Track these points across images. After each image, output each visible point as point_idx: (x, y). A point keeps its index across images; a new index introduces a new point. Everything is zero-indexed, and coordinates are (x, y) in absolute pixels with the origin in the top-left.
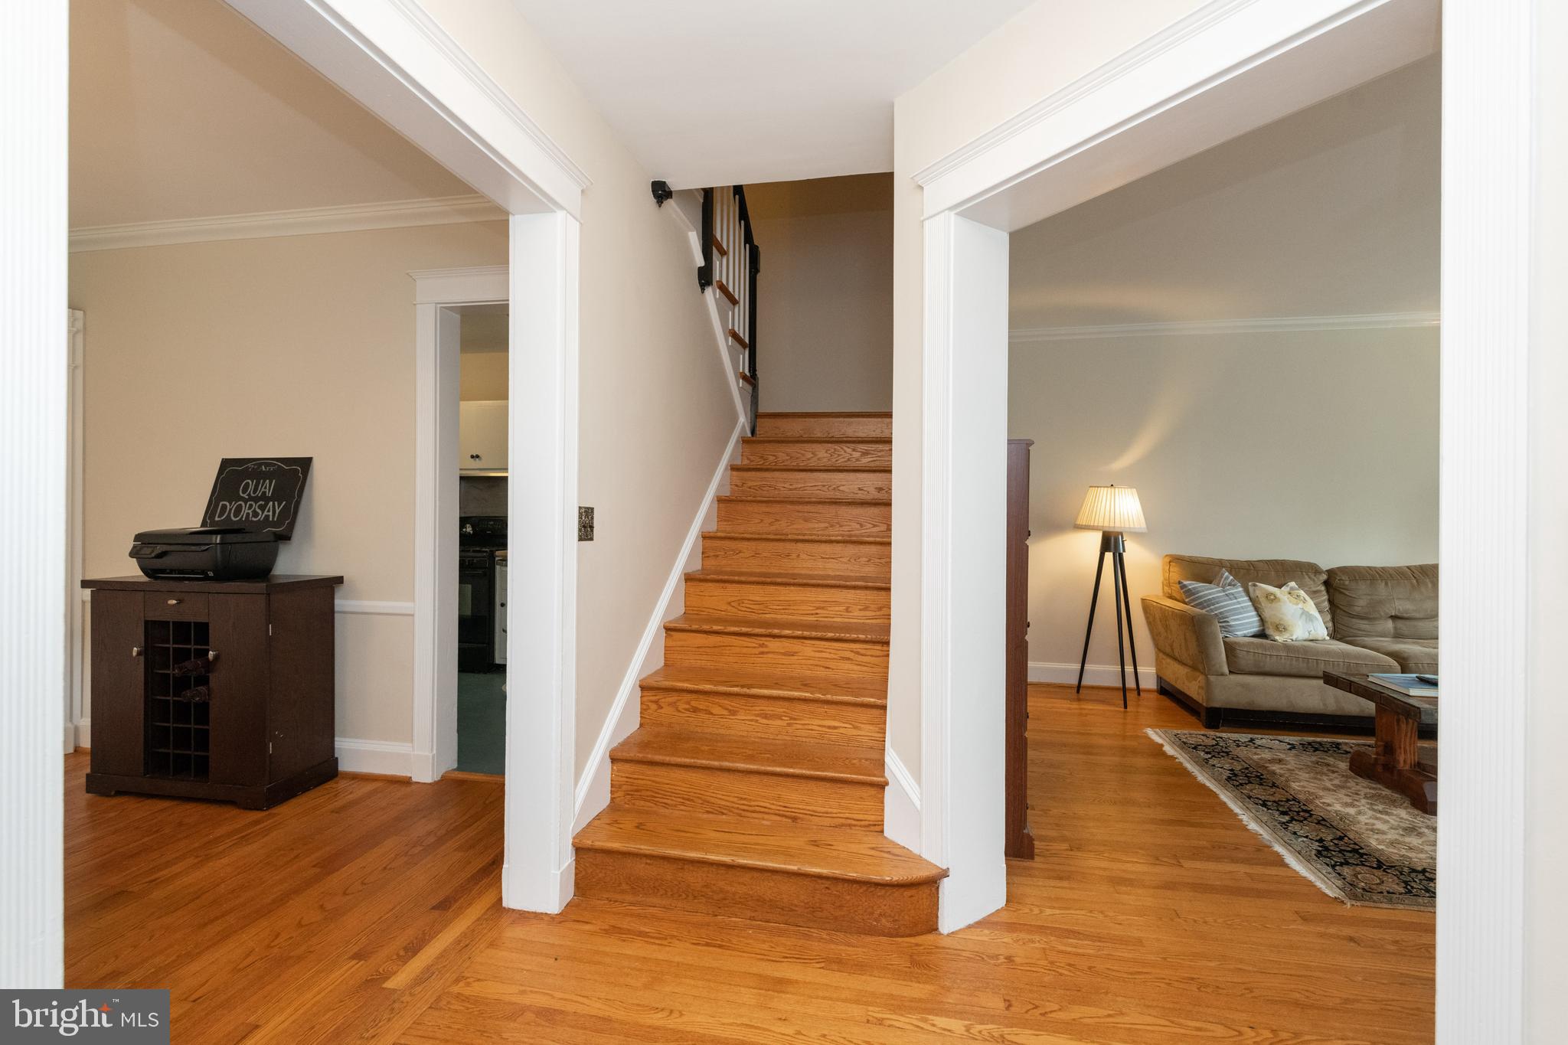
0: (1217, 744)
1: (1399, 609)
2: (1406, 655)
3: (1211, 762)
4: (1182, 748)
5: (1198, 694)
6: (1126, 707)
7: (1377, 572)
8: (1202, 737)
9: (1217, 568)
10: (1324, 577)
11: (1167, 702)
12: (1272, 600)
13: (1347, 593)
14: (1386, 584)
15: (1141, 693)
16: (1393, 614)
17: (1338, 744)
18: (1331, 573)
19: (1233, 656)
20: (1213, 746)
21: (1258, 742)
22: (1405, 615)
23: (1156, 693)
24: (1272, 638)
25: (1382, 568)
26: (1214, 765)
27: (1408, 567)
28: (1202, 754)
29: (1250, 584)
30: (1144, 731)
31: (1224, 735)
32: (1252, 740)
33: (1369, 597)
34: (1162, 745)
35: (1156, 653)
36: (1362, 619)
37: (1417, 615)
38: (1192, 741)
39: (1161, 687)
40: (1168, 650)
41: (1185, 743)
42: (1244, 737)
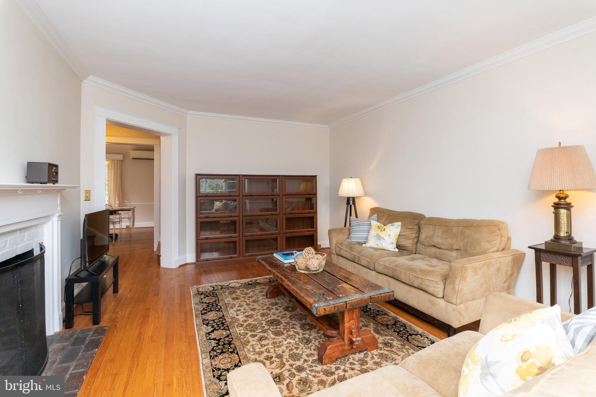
1: (435, 242)
16: (433, 244)
22: (438, 246)
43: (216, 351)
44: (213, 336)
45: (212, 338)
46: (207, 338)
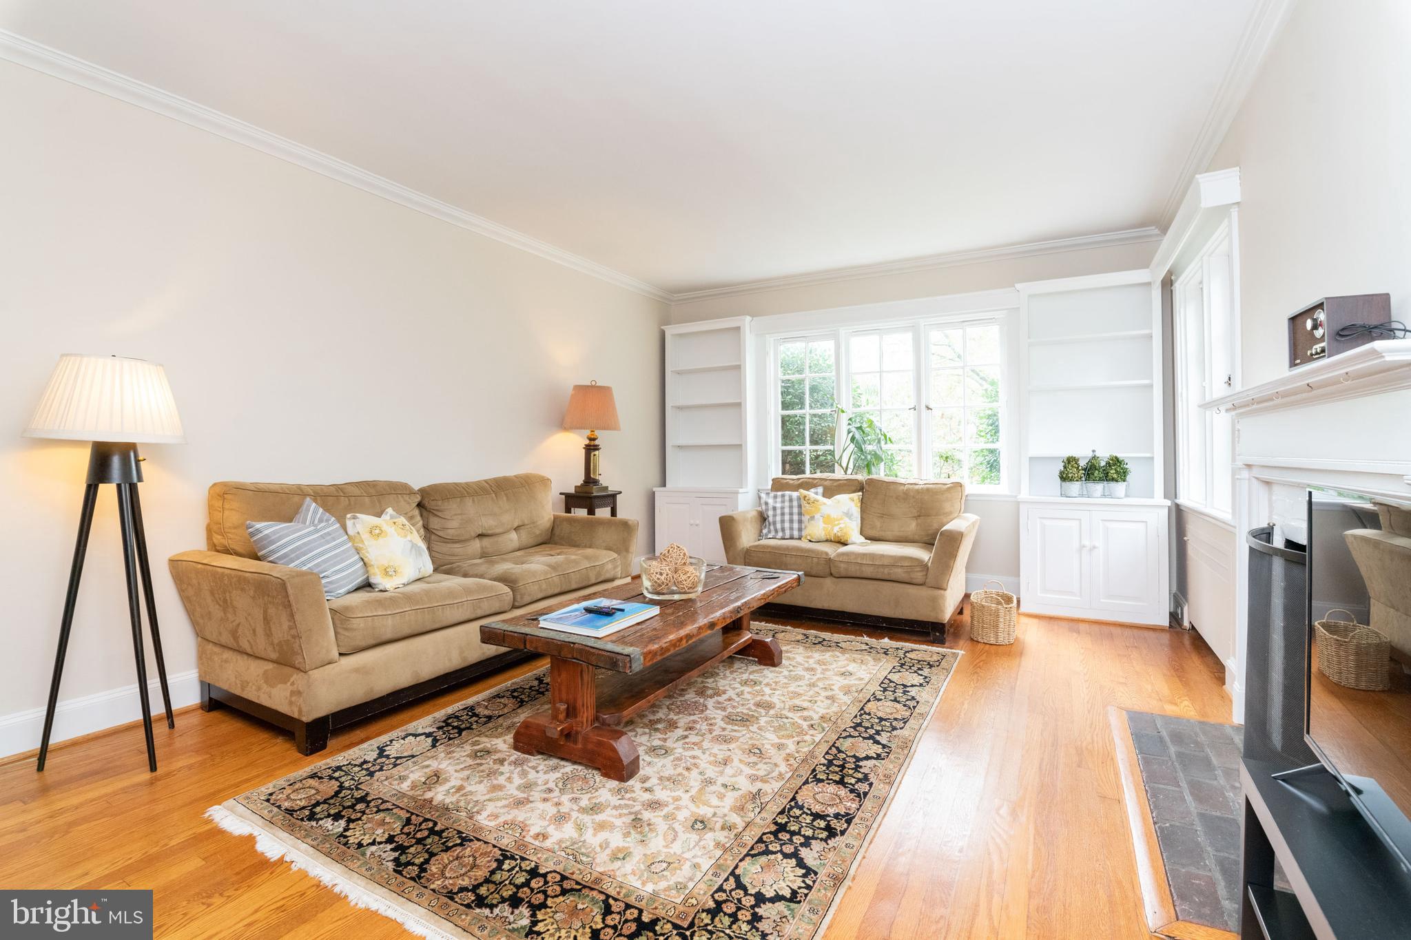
0: (341, 787)
1: (485, 527)
2: (514, 577)
3: (355, 836)
4: (291, 829)
5: (291, 703)
6: (153, 767)
7: (464, 488)
8: (311, 782)
9: (296, 499)
10: (418, 498)
11: (227, 726)
12: (378, 535)
13: (439, 514)
14: (473, 500)
15: (177, 722)
16: (480, 533)
17: (472, 708)
18: (424, 492)
19: (346, 629)
20: (337, 794)
21: (392, 751)
22: (490, 532)
23: (201, 711)
24: (381, 587)
25: (466, 483)
26: (360, 845)
27: (485, 481)
28: (328, 823)
29: (349, 516)
30: (207, 815)
31: (340, 759)
32: (381, 751)
33: (460, 517)
34: (251, 839)
35: (199, 645)
36: (456, 542)
37: (497, 531)
38: (300, 799)
39: (210, 699)
40: (226, 638)
41: (290, 812)
42: (366, 751)
43: (891, 725)
44: (875, 749)
45: (880, 746)
46: (888, 751)
